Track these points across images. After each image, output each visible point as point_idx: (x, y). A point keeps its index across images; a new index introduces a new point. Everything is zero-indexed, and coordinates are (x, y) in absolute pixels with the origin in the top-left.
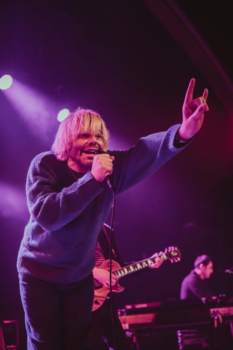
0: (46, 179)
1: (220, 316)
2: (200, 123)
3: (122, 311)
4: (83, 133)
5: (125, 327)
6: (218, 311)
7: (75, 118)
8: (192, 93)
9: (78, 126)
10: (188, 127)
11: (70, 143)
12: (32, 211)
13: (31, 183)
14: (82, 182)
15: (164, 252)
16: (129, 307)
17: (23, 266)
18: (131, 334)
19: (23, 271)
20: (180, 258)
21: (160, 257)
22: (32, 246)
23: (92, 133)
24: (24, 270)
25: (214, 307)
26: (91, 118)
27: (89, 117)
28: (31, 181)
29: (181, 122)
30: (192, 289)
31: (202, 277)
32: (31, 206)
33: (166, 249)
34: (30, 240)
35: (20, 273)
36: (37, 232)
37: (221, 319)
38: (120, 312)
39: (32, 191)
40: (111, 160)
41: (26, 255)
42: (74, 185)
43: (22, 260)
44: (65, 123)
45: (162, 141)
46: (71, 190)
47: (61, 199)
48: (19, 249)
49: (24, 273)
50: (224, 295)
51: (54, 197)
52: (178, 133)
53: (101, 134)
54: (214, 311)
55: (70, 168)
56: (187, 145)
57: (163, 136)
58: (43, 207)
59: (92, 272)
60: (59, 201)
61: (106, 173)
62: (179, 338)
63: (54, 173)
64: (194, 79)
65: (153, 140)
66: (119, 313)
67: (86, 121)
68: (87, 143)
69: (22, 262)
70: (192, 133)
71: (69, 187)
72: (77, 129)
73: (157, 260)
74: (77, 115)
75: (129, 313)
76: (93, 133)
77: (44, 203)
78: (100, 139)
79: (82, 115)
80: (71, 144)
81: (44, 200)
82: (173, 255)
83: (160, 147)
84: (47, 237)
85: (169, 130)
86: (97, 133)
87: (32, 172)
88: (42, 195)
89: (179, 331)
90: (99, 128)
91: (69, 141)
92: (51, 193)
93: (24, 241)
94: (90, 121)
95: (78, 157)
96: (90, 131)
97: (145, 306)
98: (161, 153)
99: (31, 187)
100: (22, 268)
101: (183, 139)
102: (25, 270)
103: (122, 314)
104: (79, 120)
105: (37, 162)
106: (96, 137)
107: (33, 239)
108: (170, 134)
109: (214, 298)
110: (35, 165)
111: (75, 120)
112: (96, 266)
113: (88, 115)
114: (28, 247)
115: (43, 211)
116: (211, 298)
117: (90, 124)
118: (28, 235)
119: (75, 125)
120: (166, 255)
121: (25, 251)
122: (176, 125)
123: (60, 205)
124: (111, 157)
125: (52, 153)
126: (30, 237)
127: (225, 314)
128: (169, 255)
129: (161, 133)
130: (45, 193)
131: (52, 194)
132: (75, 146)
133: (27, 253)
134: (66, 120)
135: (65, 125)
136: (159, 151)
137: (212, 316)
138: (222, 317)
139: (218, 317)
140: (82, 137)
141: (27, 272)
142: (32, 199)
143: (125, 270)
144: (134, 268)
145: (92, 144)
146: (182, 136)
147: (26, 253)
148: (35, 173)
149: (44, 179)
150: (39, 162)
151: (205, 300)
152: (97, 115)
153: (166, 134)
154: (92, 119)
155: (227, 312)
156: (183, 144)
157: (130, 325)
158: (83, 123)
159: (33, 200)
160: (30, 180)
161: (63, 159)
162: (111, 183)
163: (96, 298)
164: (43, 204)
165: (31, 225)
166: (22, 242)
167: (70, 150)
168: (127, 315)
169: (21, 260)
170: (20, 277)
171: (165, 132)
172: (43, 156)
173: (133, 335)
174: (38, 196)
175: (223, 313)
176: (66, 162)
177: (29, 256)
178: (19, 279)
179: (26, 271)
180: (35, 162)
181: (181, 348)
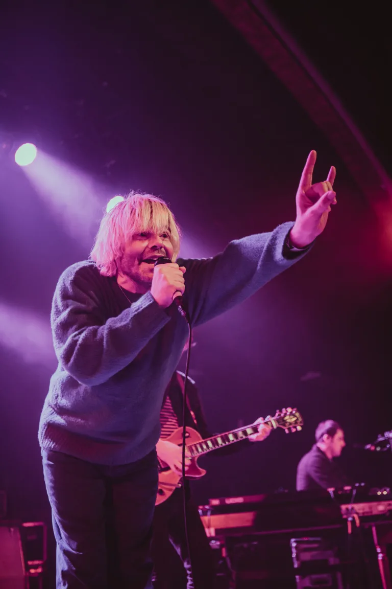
0: (83, 306)
1: (356, 516)
2: (324, 220)
3: (204, 507)
4: (140, 232)
5: (210, 533)
6: (353, 508)
7: (127, 207)
8: (310, 173)
9: (132, 222)
10: (304, 226)
11: (120, 248)
12: (60, 355)
13: (60, 311)
14: (137, 308)
15: (273, 415)
16: (215, 502)
17: (48, 437)
18: (218, 543)
19: (47, 445)
20: (301, 426)
21: (266, 423)
22: (63, 406)
23: (155, 232)
24: (49, 442)
25: (348, 503)
26: (151, 207)
27: (148, 205)
28: (59, 307)
29: (293, 219)
30: (314, 475)
31: (329, 456)
32: (59, 348)
33: (278, 411)
34: (59, 397)
35: (44, 448)
36: (69, 385)
37: (358, 522)
38: (202, 509)
39: (60, 323)
40: (182, 273)
41: (53, 419)
42: (126, 314)
43: (46, 427)
44: (112, 216)
45: (265, 248)
46: (121, 322)
47: (105, 335)
48: (41, 411)
49: (50, 447)
50: (363, 484)
51: (95, 332)
52: (289, 236)
53: (168, 232)
54: (347, 509)
55: (121, 287)
56: (303, 255)
57: (266, 240)
58: (78, 349)
59: (155, 448)
60: (102, 340)
61: (174, 293)
62: (294, 551)
63: (94, 296)
64: (315, 152)
65: (250, 246)
66: (200, 511)
67: (145, 214)
68: (147, 247)
69: (46, 431)
70: (311, 236)
71: (118, 317)
72: (132, 225)
73: (260, 428)
74: (131, 204)
75: (216, 511)
76: (157, 231)
77: (79, 342)
78: (167, 239)
79: (138, 203)
80: (122, 249)
81: (79, 338)
82: (288, 421)
83: (261, 257)
84: (85, 393)
85: (275, 231)
86: (163, 231)
87: (61, 293)
88: (76, 330)
89: (293, 540)
90: (166, 223)
91: (119, 245)
92: (90, 326)
93: (49, 399)
94: (152, 212)
95: (134, 270)
96: (152, 228)
97: (240, 500)
98: (263, 265)
99: (59, 318)
100: (47, 440)
101: (297, 246)
102: (52, 443)
103: (205, 514)
104: (133, 211)
105: (68, 277)
106: (160, 236)
107: (63, 396)
108: (276, 237)
109: (347, 488)
110: (66, 282)
111: (127, 212)
112: (161, 436)
113: (147, 202)
114: (56, 409)
115: (77, 354)
116: (342, 489)
117: (151, 217)
118: (56, 389)
119: (127, 219)
120: (277, 421)
121: (51, 414)
122: (286, 223)
123: (103, 346)
124: (181, 267)
125: (92, 263)
126: (59, 392)
127: (363, 513)
128: (281, 421)
129: (262, 234)
130: (80, 327)
131: (91, 328)
132: (129, 253)
133: (53, 418)
134: (113, 211)
135: (111, 219)
136: (260, 263)
137: (345, 517)
138: (359, 517)
139: (354, 518)
140: (139, 238)
141: (55, 446)
142: (60, 337)
143: (210, 443)
144: (224, 441)
145: (154, 248)
146: (296, 241)
147: (52, 416)
148: (65, 296)
149: (79, 304)
150: (72, 278)
151: (334, 492)
152: (162, 202)
153: (270, 238)
154: (153, 208)
155: (367, 510)
156: (297, 254)
157: (217, 531)
158: (141, 215)
159: (62, 338)
160: (57, 306)
161: (110, 274)
162: (183, 308)
163: (161, 487)
164: (78, 345)
165: (60, 374)
166: (46, 401)
167: (121, 258)
168: (212, 514)
169: (44, 428)
170: (44, 454)
171: (269, 233)
172: (77, 269)
173: (221, 546)
174: (70, 330)
175: (361, 511)
176: (115, 277)
177: (58, 422)
178: (41, 458)
179: (52, 445)
180: (66, 278)
181: (296, 566)
